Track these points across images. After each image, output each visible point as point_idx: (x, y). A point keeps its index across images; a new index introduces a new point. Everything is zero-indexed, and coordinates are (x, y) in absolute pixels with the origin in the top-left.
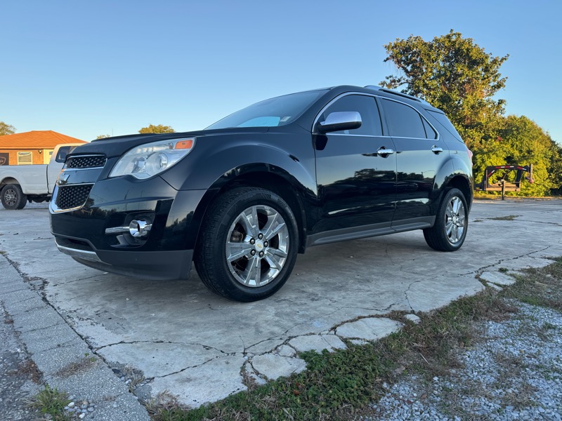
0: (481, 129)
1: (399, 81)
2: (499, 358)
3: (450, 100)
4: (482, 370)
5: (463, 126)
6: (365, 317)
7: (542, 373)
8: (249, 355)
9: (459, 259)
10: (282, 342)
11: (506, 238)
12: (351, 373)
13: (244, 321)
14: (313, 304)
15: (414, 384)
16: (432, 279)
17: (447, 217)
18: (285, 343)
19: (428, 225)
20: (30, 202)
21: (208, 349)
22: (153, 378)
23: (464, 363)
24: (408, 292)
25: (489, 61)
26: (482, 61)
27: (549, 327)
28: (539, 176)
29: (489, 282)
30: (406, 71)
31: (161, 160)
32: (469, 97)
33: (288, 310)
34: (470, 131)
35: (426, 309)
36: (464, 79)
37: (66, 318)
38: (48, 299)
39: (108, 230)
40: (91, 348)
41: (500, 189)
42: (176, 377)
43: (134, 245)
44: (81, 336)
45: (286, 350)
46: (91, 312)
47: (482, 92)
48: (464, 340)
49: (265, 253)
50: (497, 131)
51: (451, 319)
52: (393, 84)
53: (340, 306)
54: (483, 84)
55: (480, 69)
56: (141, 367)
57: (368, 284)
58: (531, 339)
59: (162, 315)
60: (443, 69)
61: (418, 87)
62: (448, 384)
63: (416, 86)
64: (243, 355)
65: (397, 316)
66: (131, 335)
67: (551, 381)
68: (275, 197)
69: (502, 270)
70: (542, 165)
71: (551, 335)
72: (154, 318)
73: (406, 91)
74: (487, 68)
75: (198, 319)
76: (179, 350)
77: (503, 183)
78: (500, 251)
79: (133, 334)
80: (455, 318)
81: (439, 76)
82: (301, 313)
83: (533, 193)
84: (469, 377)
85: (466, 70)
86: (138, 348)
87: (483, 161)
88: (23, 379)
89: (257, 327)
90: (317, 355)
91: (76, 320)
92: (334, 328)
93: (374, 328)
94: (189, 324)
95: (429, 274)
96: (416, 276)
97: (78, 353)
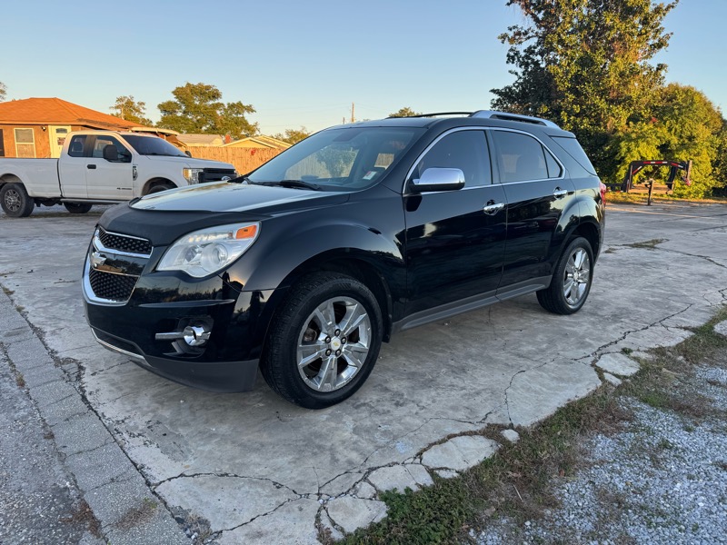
0: (630, 105)
1: (526, 33)
2: (601, 494)
3: (593, 64)
4: (580, 511)
5: (606, 100)
6: (455, 436)
7: (645, 517)
8: (325, 497)
9: (576, 329)
10: (361, 476)
11: (641, 288)
12: (436, 519)
13: (317, 441)
14: (398, 412)
15: (504, 531)
16: (539, 368)
17: (567, 273)
18: (365, 479)
19: (542, 287)
20: (38, 206)
21: (278, 488)
22: (221, 532)
23: (561, 501)
24: (509, 391)
25: (650, 9)
26: (641, 9)
27: (665, 445)
28: (701, 173)
29: (606, 372)
30: (536, 20)
31: (218, 252)
32: (619, 60)
33: (368, 423)
34: (614, 108)
35: (527, 422)
36: (613, 34)
37: (112, 431)
38: (89, 398)
39: (159, 336)
40: (148, 484)
41: (647, 191)
42: (246, 530)
43: (190, 354)
44: (135, 465)
45: (366, 489)
46: (140, 422)
47: (637, 54)
48: (566, 466)
49: (343, 350)
50: (651, 108)
51: (554, 435)
52: (517, 37)
53: (428, 416)
54: (639, 42)
55: (637, 21)
56: (207, 515)
57: (462, 376)
58: (642, 464)
59: (224, 429)
60: (587, 19)
61: (551, 43)
62: (540, 531)
63: (548, 43)
64: (317, 497)
65: (492, 432)
66: (191, 464)
67: (653, 529)
68: (356, 284)
69: (626, 351)
70: (706, 156)
71: (665, 459)
72: (215, 435)
73: (535, 48)
74: (646, 19)
75: (265, 438)
76: (247, 488)
77: (651, 184)
78: (628, 313)
79: (193, 462)
80: (559, 433)
81: (580, 29)
82: (383, 428)
83: (690, 193)
84: (565, 521)
85: (618, 21)
86: (201, 484)
87: (629, 150)
88: (79, 530)
89: (332, 450)
90: (399, 496)
91: (126, 436)
92: (420, 454)
93: (465, 452)
94: (256, 446)
95: (538, 357)
96: (521, 361)
97: (135, 493)
